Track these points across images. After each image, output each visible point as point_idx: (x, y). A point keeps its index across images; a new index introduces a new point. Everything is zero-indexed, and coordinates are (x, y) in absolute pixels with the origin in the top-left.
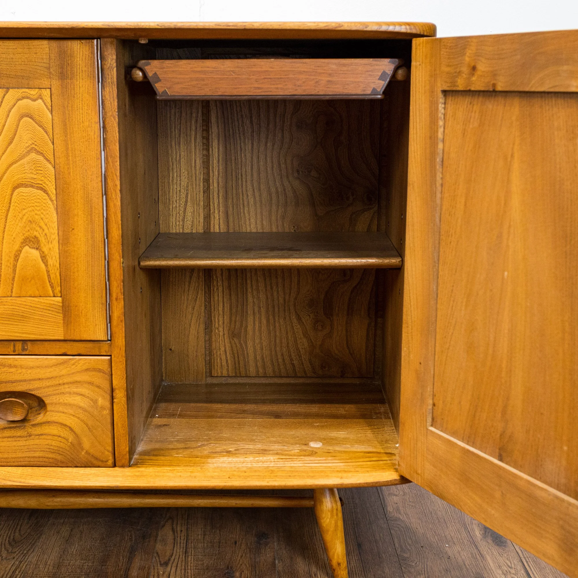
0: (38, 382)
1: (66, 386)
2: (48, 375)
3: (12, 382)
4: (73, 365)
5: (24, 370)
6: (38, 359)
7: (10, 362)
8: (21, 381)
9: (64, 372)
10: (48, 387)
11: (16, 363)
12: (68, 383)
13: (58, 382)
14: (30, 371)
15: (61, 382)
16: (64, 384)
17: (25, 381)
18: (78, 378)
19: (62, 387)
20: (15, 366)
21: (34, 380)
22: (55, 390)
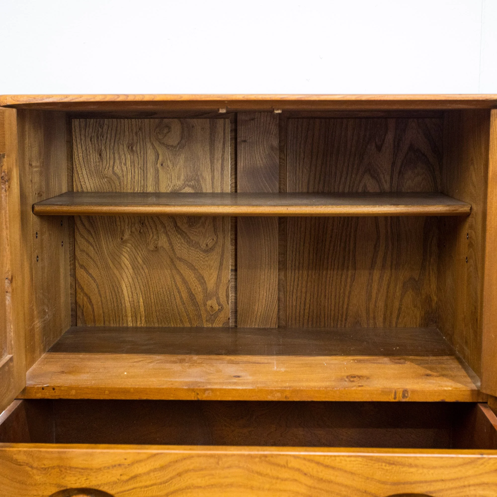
0: (440, 483)
1: (472, 488)
2: (453, 476)
3: (411, 483)
4: (482, 464)
5: (425, 471)
6: (442, 458)
7: (410, 461)
8: (421, 482)
9: (471, 472)
10: (451, 489)
11: (417, 462)
12: (474, 485)
13: (462, 484)
14: (432, 471)
15: (466, 483)
16: (469, 486)
17: (426, 482)
18: (485, 479)
19: (467, 489)
20: (416, 466)
21: (436, 481)
22: (458, 493)
